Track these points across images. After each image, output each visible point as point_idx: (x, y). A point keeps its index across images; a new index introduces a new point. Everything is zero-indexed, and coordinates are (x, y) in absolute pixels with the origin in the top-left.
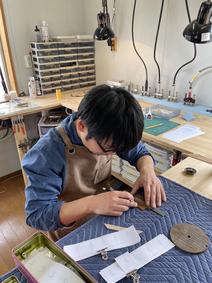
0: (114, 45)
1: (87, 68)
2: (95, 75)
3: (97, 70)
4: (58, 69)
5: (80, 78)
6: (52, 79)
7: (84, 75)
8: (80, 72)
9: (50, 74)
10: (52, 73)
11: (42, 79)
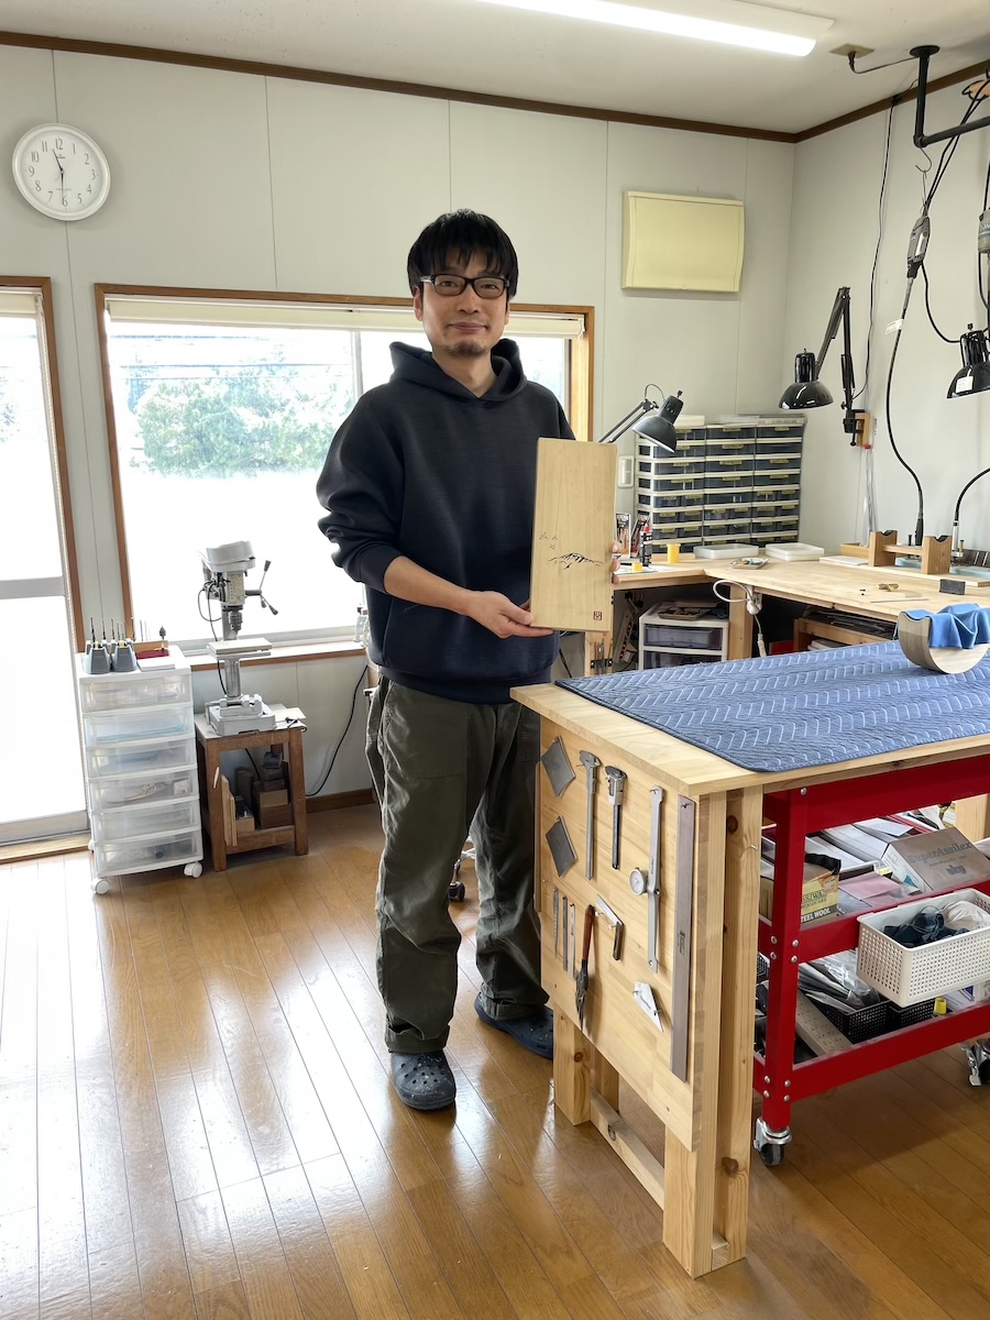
0: (861, 432)
1: (779, 496)
2: (798, 514)
3: (806, 502)
4: (699, 492)
5: (755, 521)
6: (679, 517)
7: (763, 513)
8: (755, 504)
9: (677, 504)
10: (680, 501)
11: (656, 515)
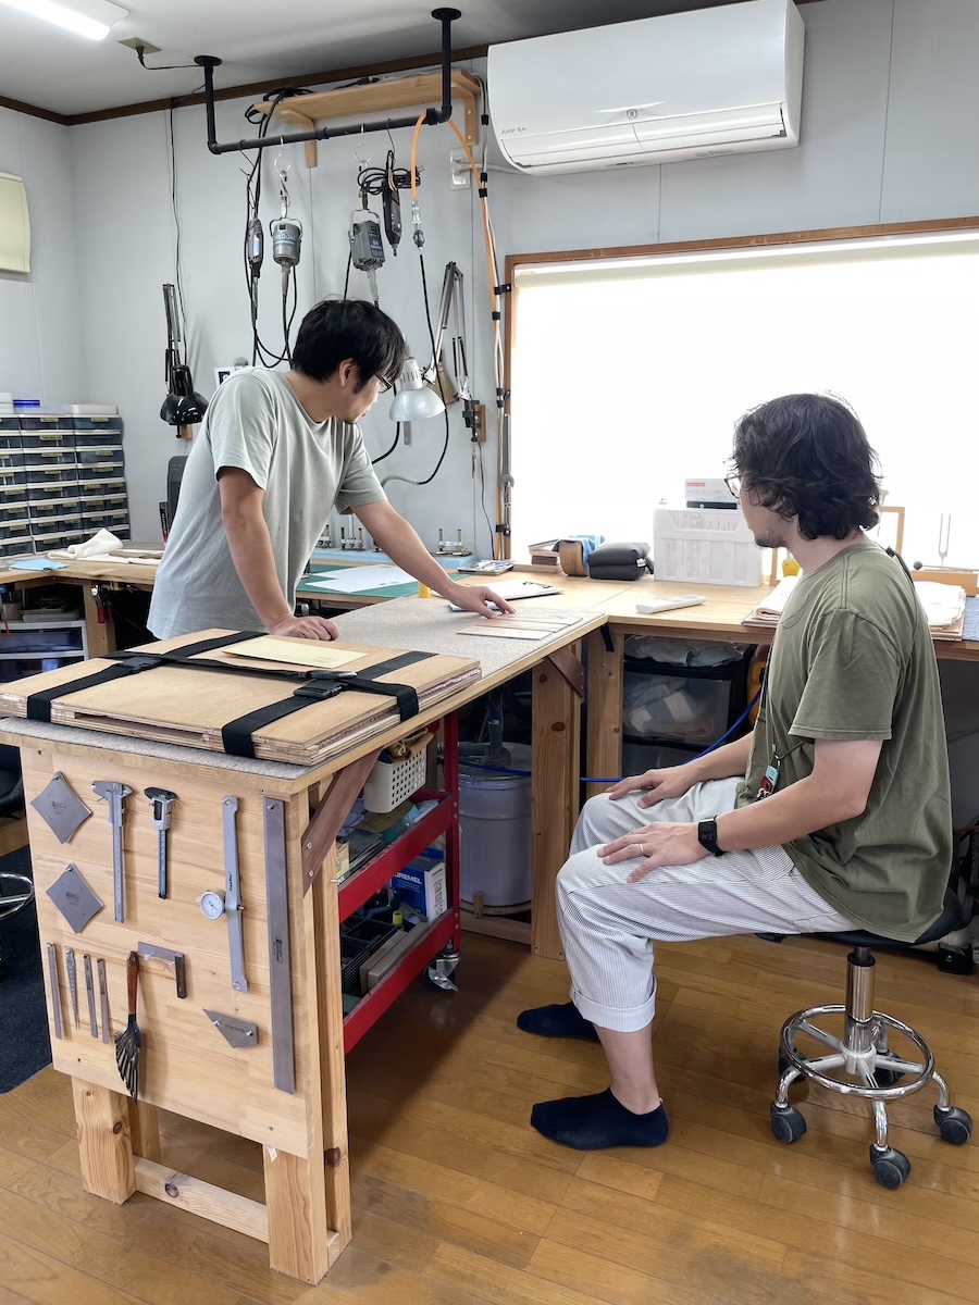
0: (184, 425)
1: (107, 490)
2: (126, 507)
4: (21, 488)
5: (85, 515)
7: (92, 507)
8: (83, 499)
10: (2, 497)
